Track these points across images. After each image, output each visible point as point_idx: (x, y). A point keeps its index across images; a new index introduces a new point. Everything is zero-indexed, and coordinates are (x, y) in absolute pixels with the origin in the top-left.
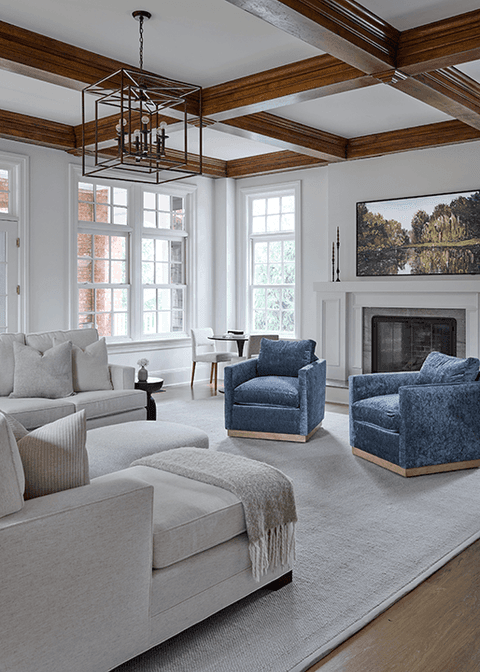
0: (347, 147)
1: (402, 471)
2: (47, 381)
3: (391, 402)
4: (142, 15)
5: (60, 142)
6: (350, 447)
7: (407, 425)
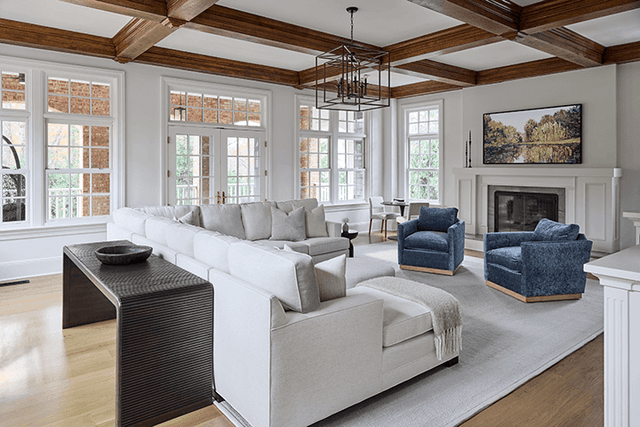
0: (476, 77)
1: (524, 299)
2: (291, 231)
3: (515, 252)
4: (353, 10)
5: (291, 81)
6: (484, 280)
7: (527, 268)
